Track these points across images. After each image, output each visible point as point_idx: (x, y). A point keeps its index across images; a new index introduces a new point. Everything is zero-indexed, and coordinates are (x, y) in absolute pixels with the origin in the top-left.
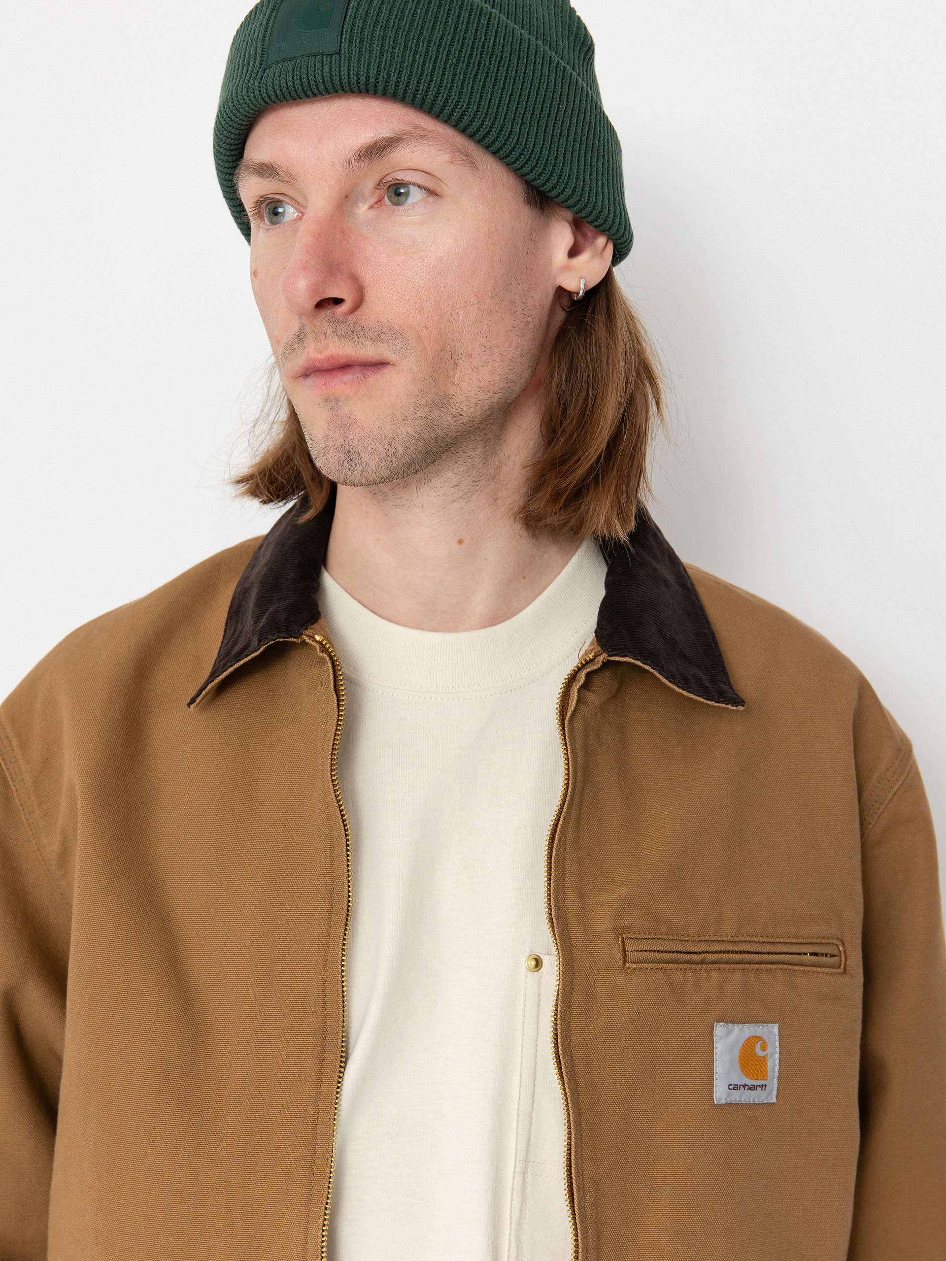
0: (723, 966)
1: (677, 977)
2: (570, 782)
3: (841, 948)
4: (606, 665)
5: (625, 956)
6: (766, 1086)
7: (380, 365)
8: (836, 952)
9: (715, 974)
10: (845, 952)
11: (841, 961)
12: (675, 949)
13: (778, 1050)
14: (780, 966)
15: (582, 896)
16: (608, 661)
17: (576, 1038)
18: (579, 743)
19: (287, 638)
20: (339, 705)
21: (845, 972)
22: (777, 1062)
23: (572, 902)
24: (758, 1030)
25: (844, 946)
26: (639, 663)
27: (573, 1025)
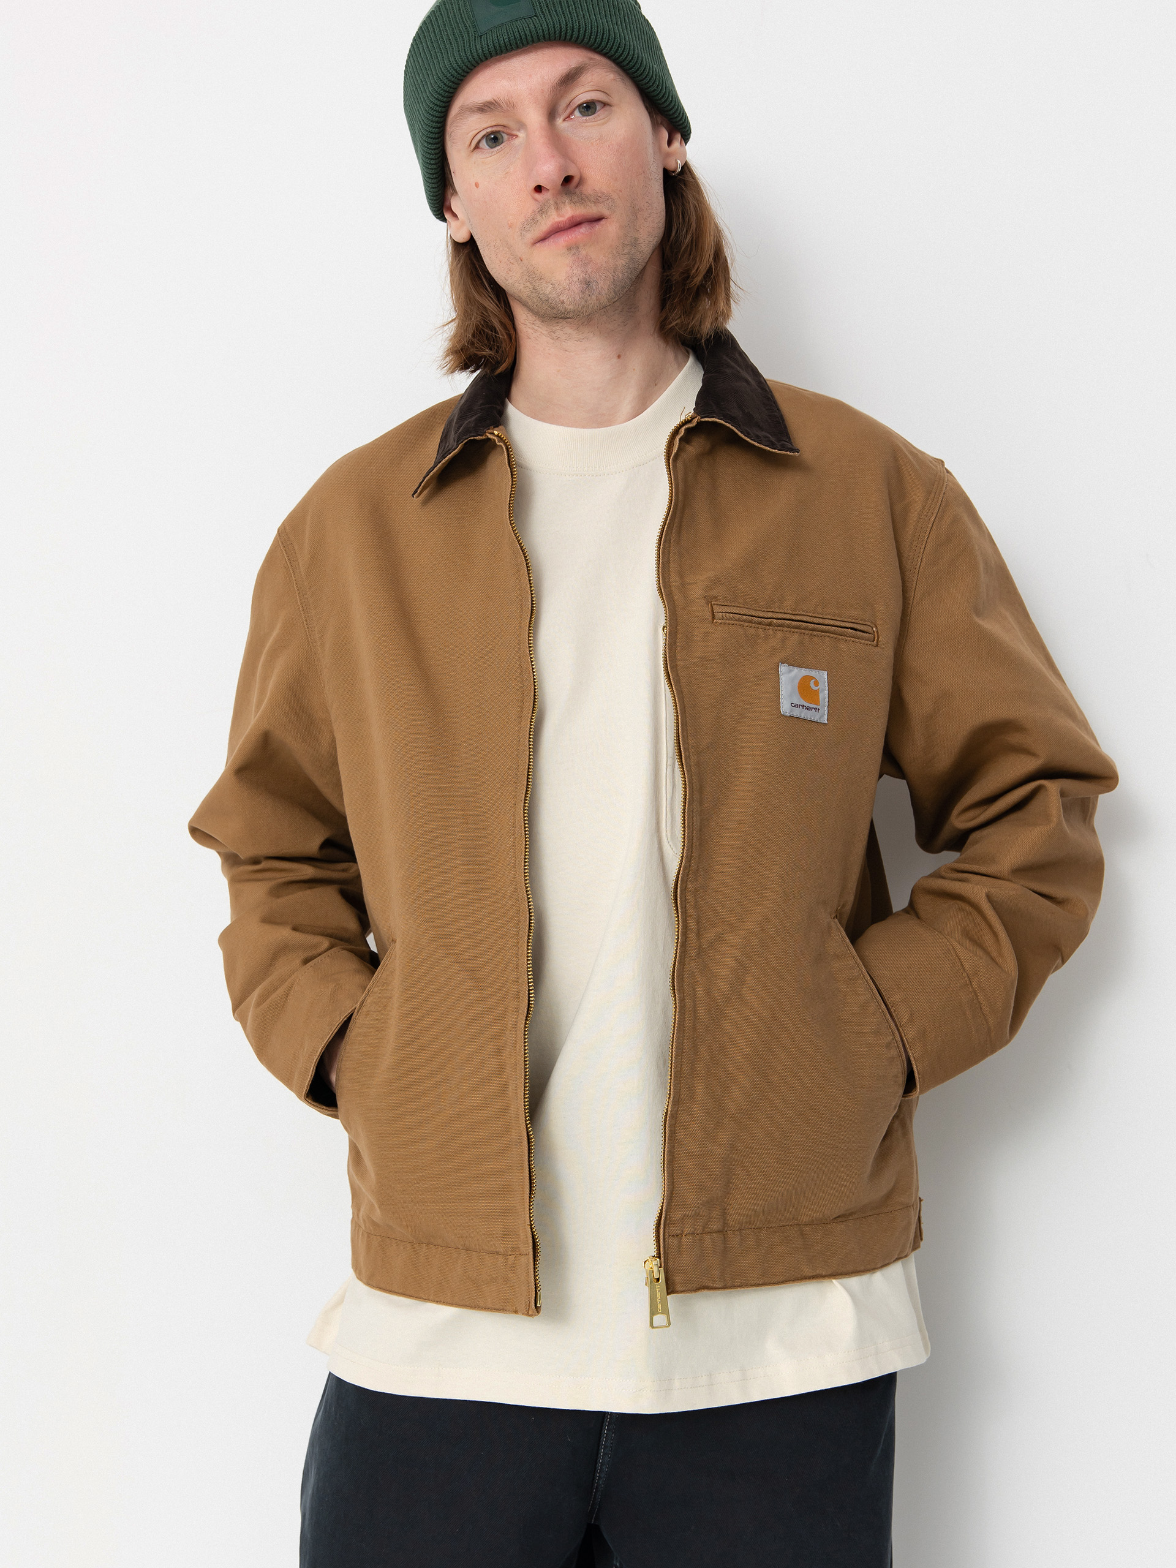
0: (785, 629)
1: (751, 631)
2: (673, 499)
3: (874, 629)
4: (699, 424)
5: (713, 614)
6: (819, 709)
7: (598, 219)
8: (870, 631)
9: (779, 633)
10: (877, 632)
11: (874, 638)
12: (749, 613)
13: (827, 688)
14: (828, 634)
15: (681, 576)
16: (701, 422)
17: (680, 663)
18: (680, 476)
19: (475, 436)
20: (512, 475)
21: (877, 646)
22: (827, 696)
23: (674, 579)
24: (812, 673)
25: (877, 628)
26: (722, 422)
27: (678, 655)
